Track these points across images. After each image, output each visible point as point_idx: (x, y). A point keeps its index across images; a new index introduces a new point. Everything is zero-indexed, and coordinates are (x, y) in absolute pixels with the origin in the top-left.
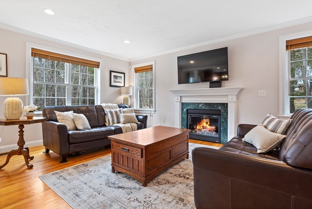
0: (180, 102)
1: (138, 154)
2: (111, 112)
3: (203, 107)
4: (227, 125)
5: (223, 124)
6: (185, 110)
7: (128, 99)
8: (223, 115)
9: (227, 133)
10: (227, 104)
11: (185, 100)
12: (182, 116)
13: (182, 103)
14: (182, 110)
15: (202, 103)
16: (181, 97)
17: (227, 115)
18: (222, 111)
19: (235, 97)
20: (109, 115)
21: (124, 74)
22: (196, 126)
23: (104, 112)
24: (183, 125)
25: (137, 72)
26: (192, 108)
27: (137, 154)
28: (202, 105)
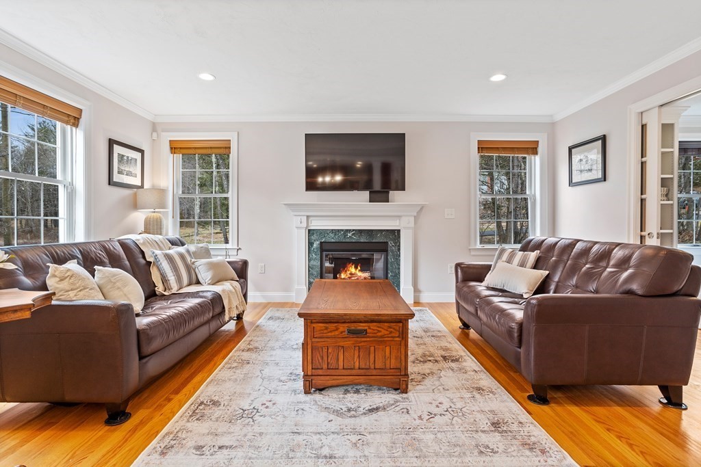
0: (306, 228)
1: (393, 335)
2: (169, 258)
3: (355, 239)
4: (399, 268)
5: (392, 266)
6: (316, 244)
7: (161, 222)
8: (392, 251)
9: (399, 282)
10: (399, 231)
11: (317, 225)
12: (309, 256)
13: (309, 230)
14: (310, 244)
15: (353, 230)
16: (308, 217)
17: (399, 250)
18: (391, 244)
19: (412, 219)
20: (165, 266)
21: (142, 152)
22: (340, 275)
23: (144, 257)
24: (313, 275)
25: (176, 151)
26: (333, 240)
27: (390, 336)
28: (353, 234)
